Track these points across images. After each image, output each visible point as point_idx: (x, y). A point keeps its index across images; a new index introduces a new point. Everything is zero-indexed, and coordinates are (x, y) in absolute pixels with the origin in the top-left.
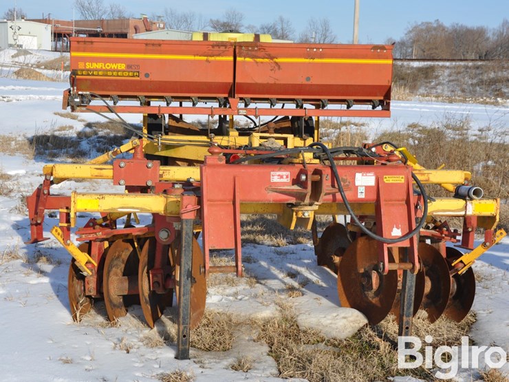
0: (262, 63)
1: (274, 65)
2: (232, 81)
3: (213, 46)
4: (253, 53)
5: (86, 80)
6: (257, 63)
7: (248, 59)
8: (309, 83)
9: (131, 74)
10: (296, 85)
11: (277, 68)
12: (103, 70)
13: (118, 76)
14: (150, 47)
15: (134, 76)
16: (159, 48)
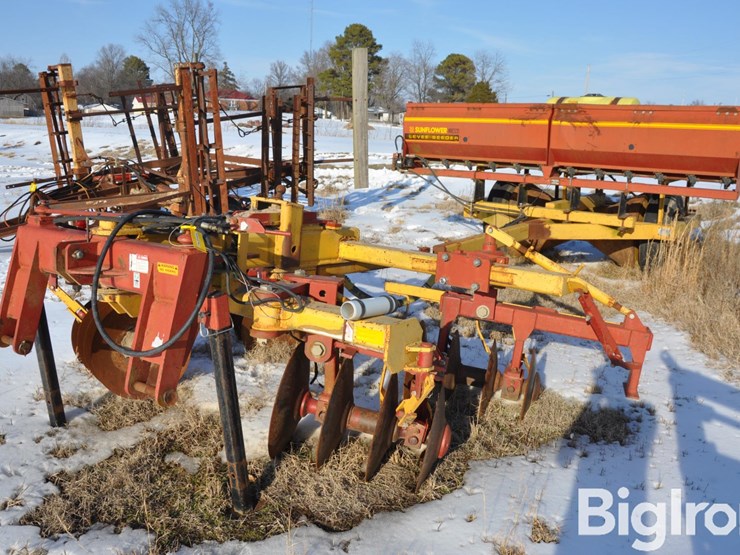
0: (580, 127)
1: (593, 130)
2: (546, 147)
3: (531, 109)
4: (573, 116)
5: (416, 143)
6: (575, 127)
7: (564, 123)
8: (632, 151)
9: (451, 138)
10: (618, 153)
11: (596, 133)
12: (429, 134)
13: (441, 140)
14: (471, 111)
15: (453, 140)
16: (479, 111)
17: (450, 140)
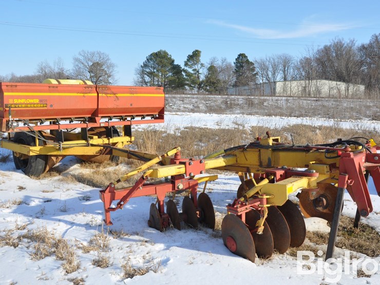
0: (110, 97)
2: (96, 107)
3: (85, 88)
4: (105, 91)
5: (14, 110)
6: (107, 97)
7: (103, 95)
9: (42, 105)
10: (126, 108)
11: (117, 99)
12: (25, 104)
13: (34, 107)
14: (51, 89)
15: (43, 107)
16: (56, 89)
17: (41, 107)
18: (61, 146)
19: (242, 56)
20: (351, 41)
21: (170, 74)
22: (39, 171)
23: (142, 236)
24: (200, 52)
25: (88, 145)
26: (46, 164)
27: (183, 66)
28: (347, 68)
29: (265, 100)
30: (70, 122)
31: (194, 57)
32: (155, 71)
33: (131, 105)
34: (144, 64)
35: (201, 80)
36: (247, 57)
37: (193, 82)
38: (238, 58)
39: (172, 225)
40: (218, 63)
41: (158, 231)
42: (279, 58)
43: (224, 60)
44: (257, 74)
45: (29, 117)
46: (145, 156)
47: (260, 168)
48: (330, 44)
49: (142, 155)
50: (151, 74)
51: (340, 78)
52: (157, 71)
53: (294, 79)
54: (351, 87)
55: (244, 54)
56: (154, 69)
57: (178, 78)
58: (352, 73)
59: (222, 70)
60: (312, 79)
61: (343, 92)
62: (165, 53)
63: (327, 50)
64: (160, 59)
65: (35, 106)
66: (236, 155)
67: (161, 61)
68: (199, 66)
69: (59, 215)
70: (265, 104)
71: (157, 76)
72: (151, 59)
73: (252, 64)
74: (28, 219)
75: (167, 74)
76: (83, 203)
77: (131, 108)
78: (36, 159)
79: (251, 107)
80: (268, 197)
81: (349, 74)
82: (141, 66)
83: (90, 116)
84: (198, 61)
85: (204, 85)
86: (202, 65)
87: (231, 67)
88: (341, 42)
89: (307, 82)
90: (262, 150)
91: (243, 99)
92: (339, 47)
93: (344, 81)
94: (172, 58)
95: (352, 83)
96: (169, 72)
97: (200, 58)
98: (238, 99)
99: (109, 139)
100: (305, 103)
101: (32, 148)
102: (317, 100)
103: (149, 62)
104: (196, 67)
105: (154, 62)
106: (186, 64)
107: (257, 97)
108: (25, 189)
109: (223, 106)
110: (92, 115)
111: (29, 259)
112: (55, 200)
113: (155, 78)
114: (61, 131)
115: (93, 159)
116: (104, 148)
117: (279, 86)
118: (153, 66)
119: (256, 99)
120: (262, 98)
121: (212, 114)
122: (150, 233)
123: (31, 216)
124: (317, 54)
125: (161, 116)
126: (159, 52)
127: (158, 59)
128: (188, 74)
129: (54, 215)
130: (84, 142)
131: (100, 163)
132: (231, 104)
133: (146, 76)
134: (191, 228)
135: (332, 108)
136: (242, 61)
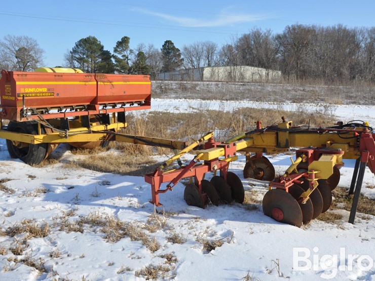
0: (107, 85)
2: (96, 95)
3: (86, 76)
4: (102, 80)
9: (49, 94)
10: (121, 95)
11: (113, 87)
12: (35, 93)
13: (43, 96)
14: (57, 77)
15: (51, 96)
16: (61, 77)
17: (49, 96)
18: (68, 134)
19: (168, 43)
20: (267, 31)
21: (100, 60)
22: (40, 159)
23: (189, 214)
24: (129, 38)
25: (89, 132)
26: (47, 152)
27: (112, 53)
28: (267, 55)
29: (197, 85)
30: (71, 110)
31: (123, 43)
32: (85, 56)
33: (125, 92)
34: (73, 49)
35: (130, 65)
36: (173, 44)
37: (123, 68)
38: (165, 44)
39: (211, 202)
40: (145, 50)
41: (201, 209)
42: (204, 44)
43: (151, 47)
44: (183, 59)
45: (37, 105)
46: (154, 141)
47: (276, 148)
48: (249, 33)
49: (150, 140)
50: (80, 60)
51: (261, 64)
52: (87, 57)
53: (217, 65)
54: (271, 72)
55: (171, 41)
56: (84, 54)
57: (108, 64)
58: (271, 60)
59: (150, 56)
60: (237, 65)
61: (264, 78)
62: (94, 39)
63: (246, 38)
64: (89, 45)
65: (44, 94)
66: (252, 138)
67: (90, 47)
68: (129, 52)
69: (96, 201)
70: (198, 88)
71: (87, 62)
72: (80, 45)
73: (178, 50)
74: (67, 206)
75: (97, 60)
76: (107, 188)
77: (124, 95)
78: (38, 148)
79: (185, 92)
80: (316, 172)
81: (269, 61)
82: (71, 52)
83: (89, 103)
84: (127, 47)
85: (133, 70)
86: (131, 51)
87: (158, 53)
88: (258, 32)
89: (233, 67)
90: (280, 134)
91: (176, 83)
92: (257, 35)
93: (265, 67)
94: (101, 44)
95: (272, 69)
96: (99, 58)
97: (129, 45)
98: (171, 84)
99: (107, 126)
100: (233, 87)
101: (36, 137)
102: (243, 85)
103: (78, 48)
104: (126, 53)
105: (83, 48)
106: (115, 51)
107: (189, 82)
108: (35, 177)
109: (158, 91)
110: (91, 103)
111: (105, 242)
112: (78, 186)
113: (85, 64)
114: (67, 119)
115: (85, 145)
116: (107, 135)
117: (207, 72)
118: (82, 51)
119: (188, 84)
120: (194, 82)
121: (156, 99)
122: (195, 211)
123: (68, 203)
124: (238, 42)
125: (147, 103)
126: (88, 38)
127: (88, 45)
128: (117, 60)
129: (90, 200)
130: (86, 129)
131: (92, 149)
132: (166, 88)
133: (75, 62)
134: (226, 204)
135: (258, 91)
136: (169, 47)
